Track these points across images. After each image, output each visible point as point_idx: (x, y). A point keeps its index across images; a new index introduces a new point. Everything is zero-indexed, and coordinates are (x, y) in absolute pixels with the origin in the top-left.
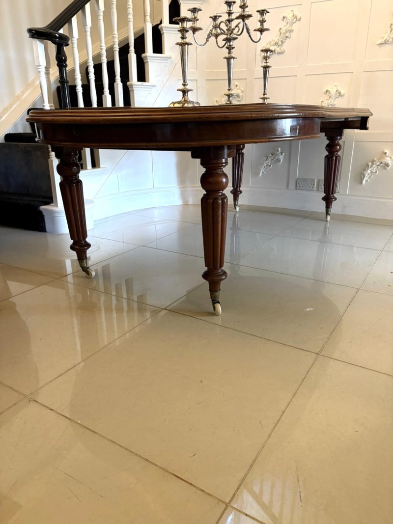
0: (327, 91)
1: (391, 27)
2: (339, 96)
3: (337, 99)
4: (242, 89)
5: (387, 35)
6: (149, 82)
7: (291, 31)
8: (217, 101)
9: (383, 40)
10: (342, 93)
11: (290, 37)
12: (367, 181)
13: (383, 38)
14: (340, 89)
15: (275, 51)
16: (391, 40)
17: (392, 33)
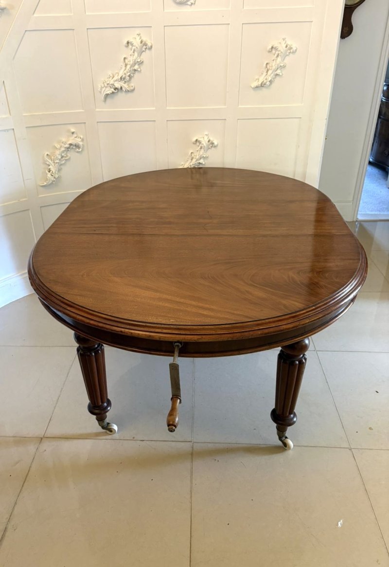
0: (196, 141)
1: (266, 67)
2: (212, 147)
3: (209, 150)
4: (82, 137)
5: (263, 77)
8: (48, 155)
9: (260, 83)
10: (216, 143)
11: (141, 71)
13: (259, 79)
14: (212, 139)
15: (121, 88)
16: (268, 83)
17: (270, 76)
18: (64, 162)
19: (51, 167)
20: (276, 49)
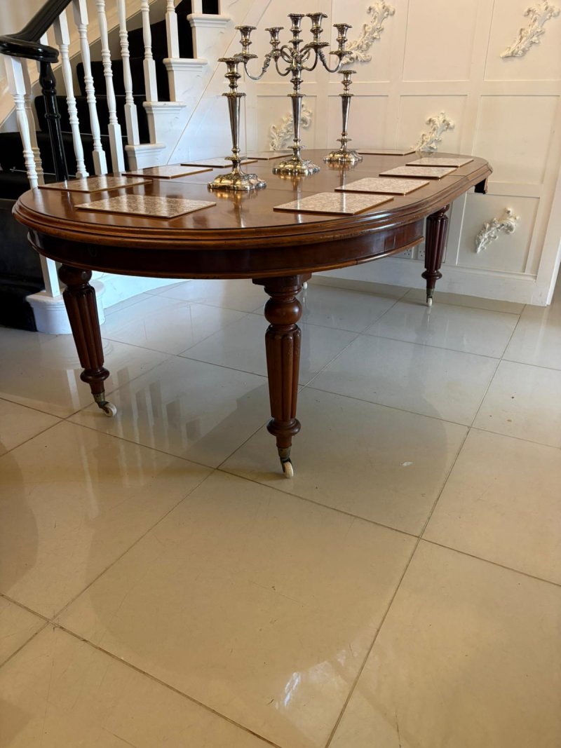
0: (430, 121)
1: (521, 33)
2: (447, 128)
3: (444, 133)
4: (311, 111)
5: (515, 45)
6: (174, 101)
7: (381, 30)
8: (274, 127)
9: (510, 52)
10: (452, 124)
11: (380, 39)
12: (483, 249)
13: (510, 48)
14: (448, 119)
15: (357, 57)
16: (520, 52)
17: (523, 43)
18: (288, 137)
19: (275, 140)
20: (534, 12)
